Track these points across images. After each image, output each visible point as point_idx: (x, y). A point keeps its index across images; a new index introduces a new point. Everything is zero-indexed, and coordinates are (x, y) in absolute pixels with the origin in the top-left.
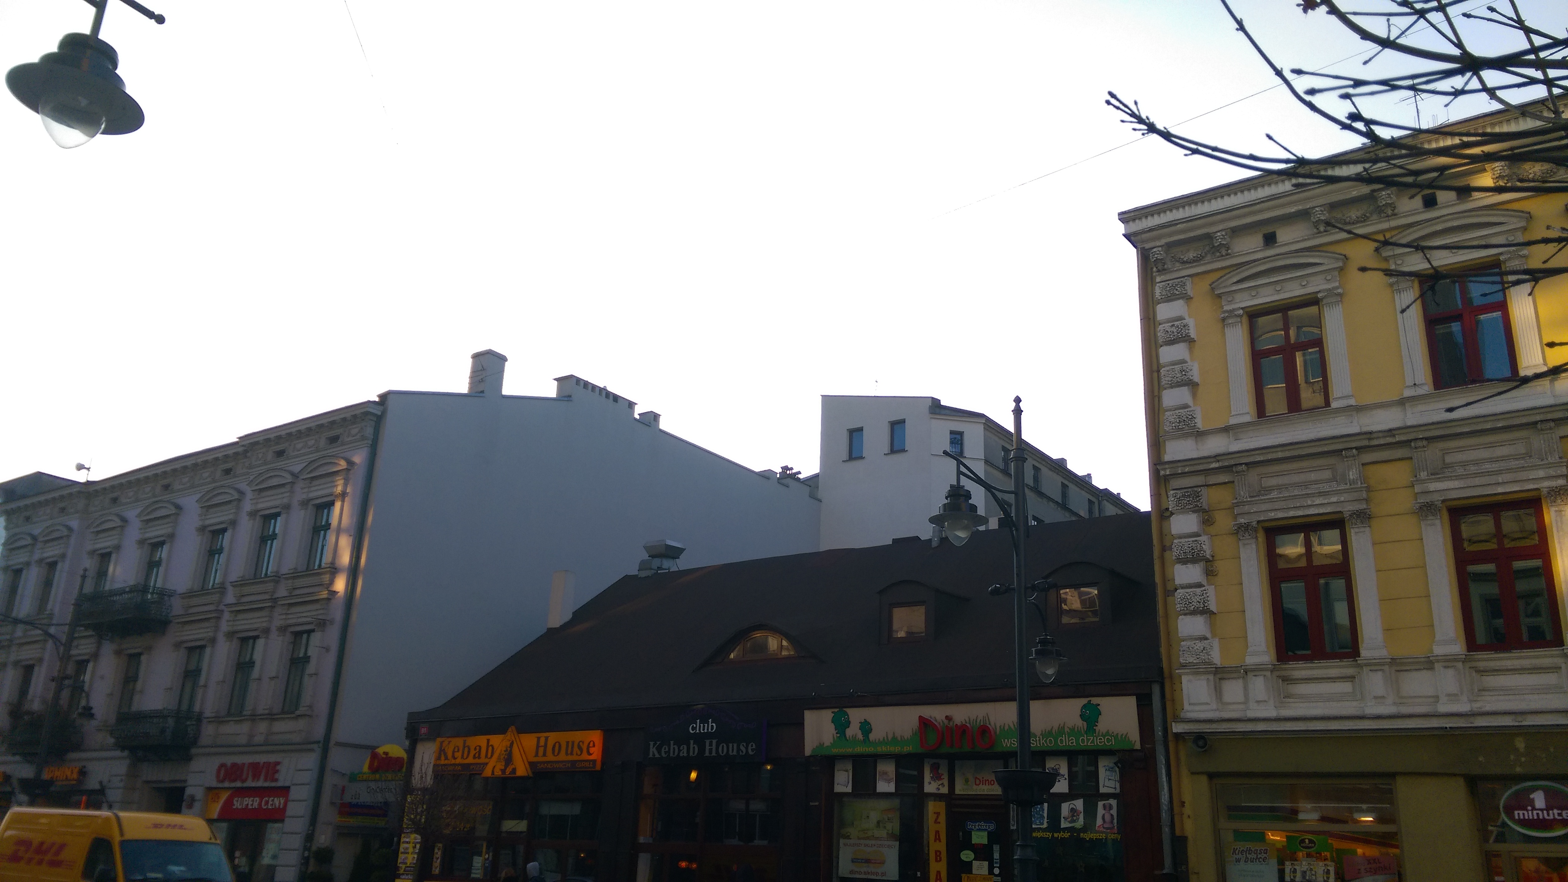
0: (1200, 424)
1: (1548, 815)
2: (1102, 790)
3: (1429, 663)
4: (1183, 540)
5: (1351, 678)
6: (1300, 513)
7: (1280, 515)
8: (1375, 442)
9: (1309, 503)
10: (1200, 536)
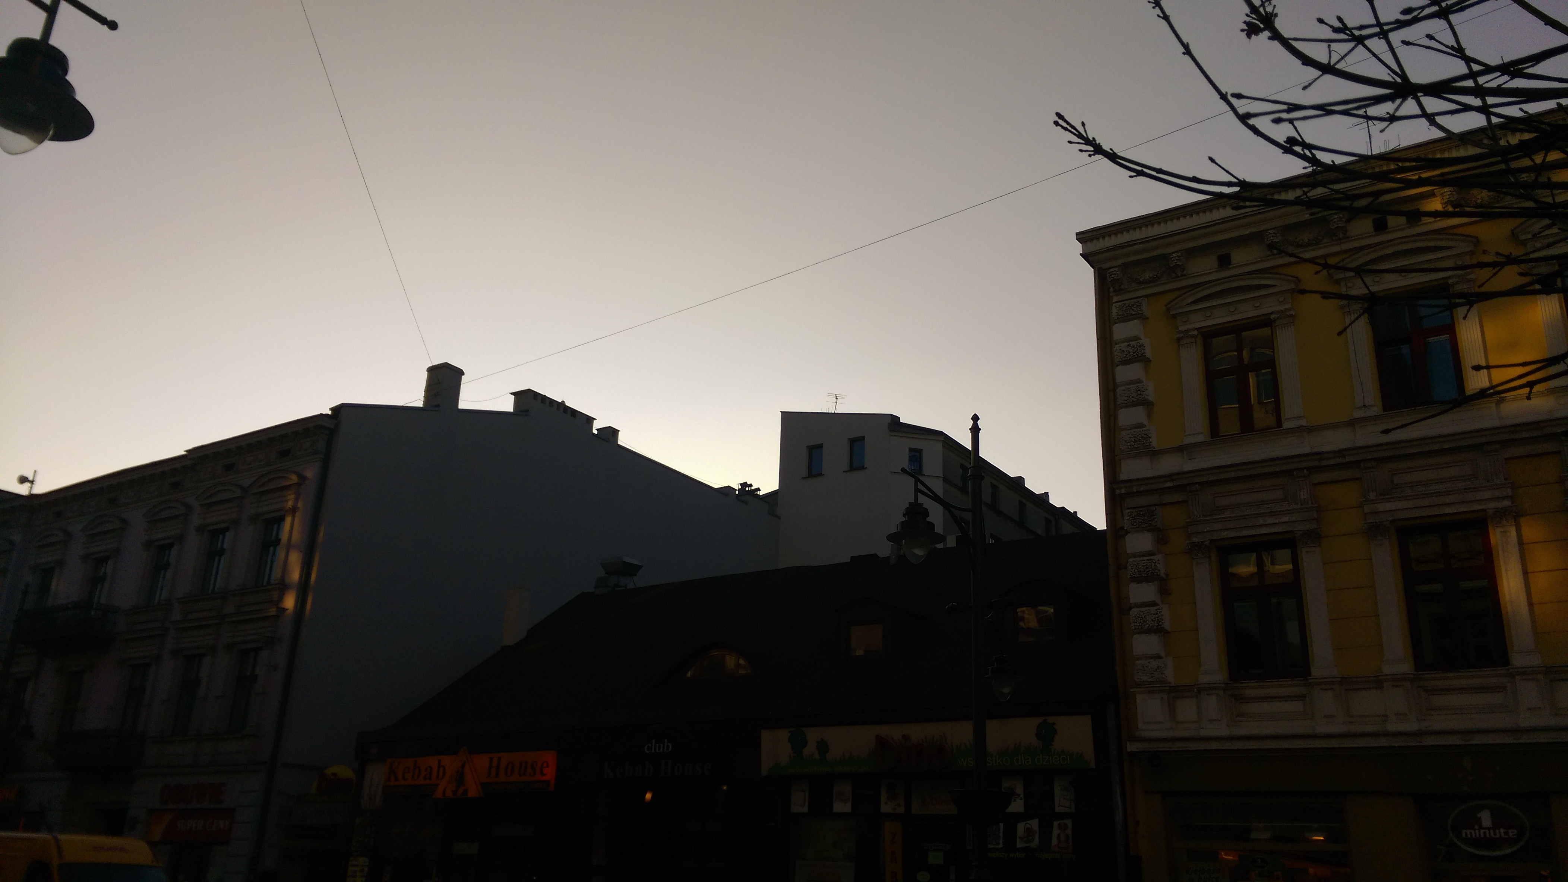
0: (1155, 444)
1: (1495, 834)
2: (1058, 809)
3: (1378, 682)
4: (1138, 559)
5: (1302, 697)
6: (1252, 532)
7: (1233, 534)
8: (1325, 463)
9: (1261, 522)
10: (1154, 554)
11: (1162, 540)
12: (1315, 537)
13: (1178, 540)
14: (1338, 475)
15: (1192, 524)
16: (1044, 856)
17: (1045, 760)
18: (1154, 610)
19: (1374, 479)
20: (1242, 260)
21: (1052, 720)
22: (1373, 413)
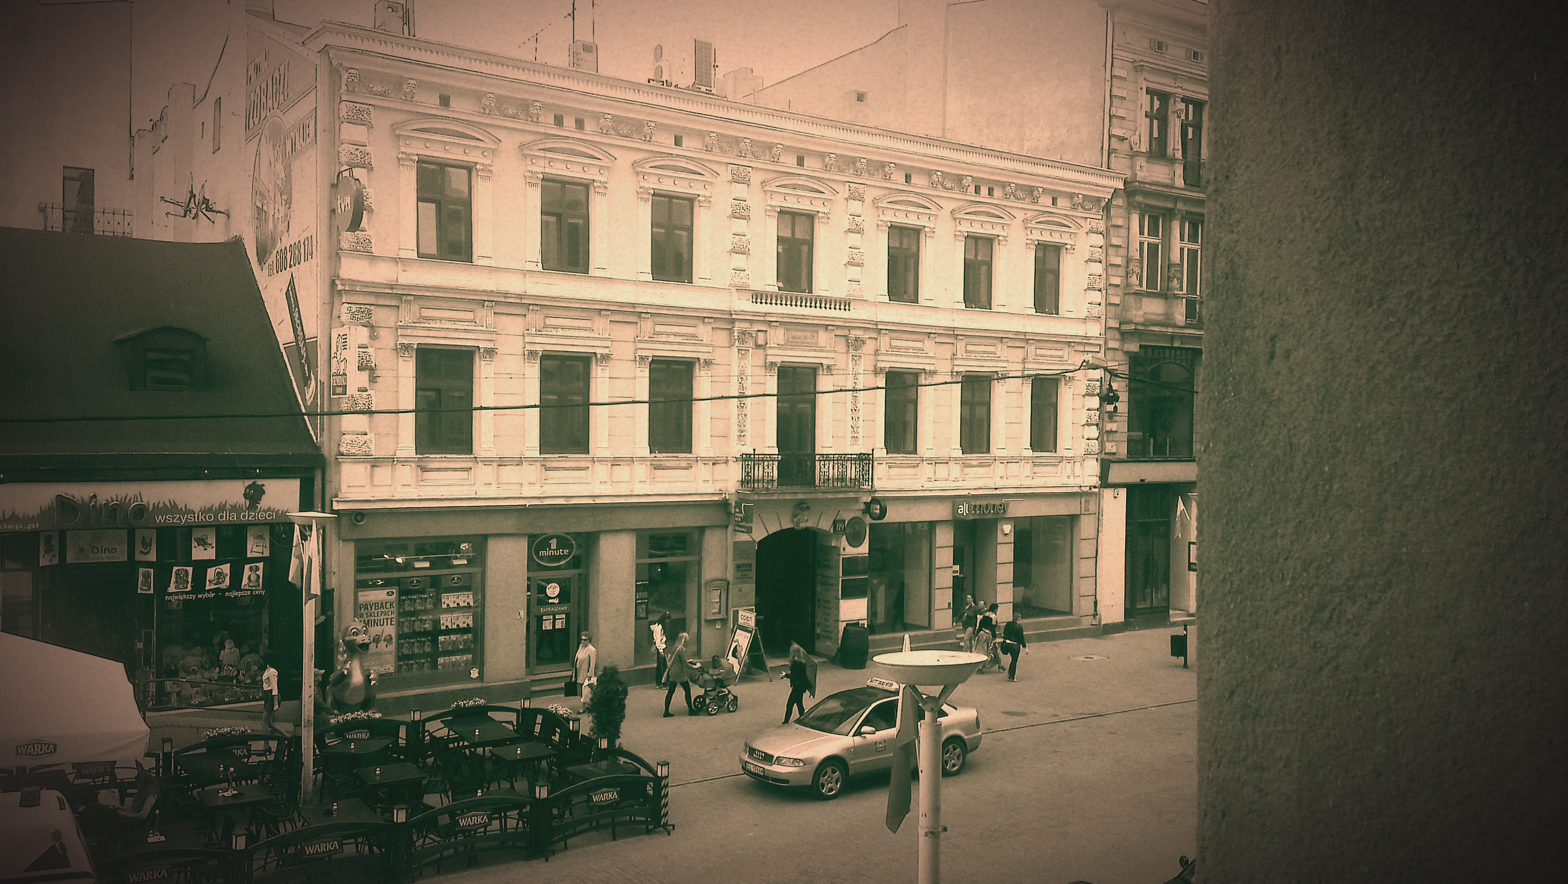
0: (376, 251)
2: (250, 555)
3: (519, 461)
5: (466, 469)
11: (373, 337)
12: (491, 352)
13: (387, 338)
14: (512, 310)
15: (402, 327)
16: (236, 594)
17: (247, 517)
18: (364, 394)
19: (535, 319)
20: (460, 107)
21: (260, 482)
22: (536, 269)
